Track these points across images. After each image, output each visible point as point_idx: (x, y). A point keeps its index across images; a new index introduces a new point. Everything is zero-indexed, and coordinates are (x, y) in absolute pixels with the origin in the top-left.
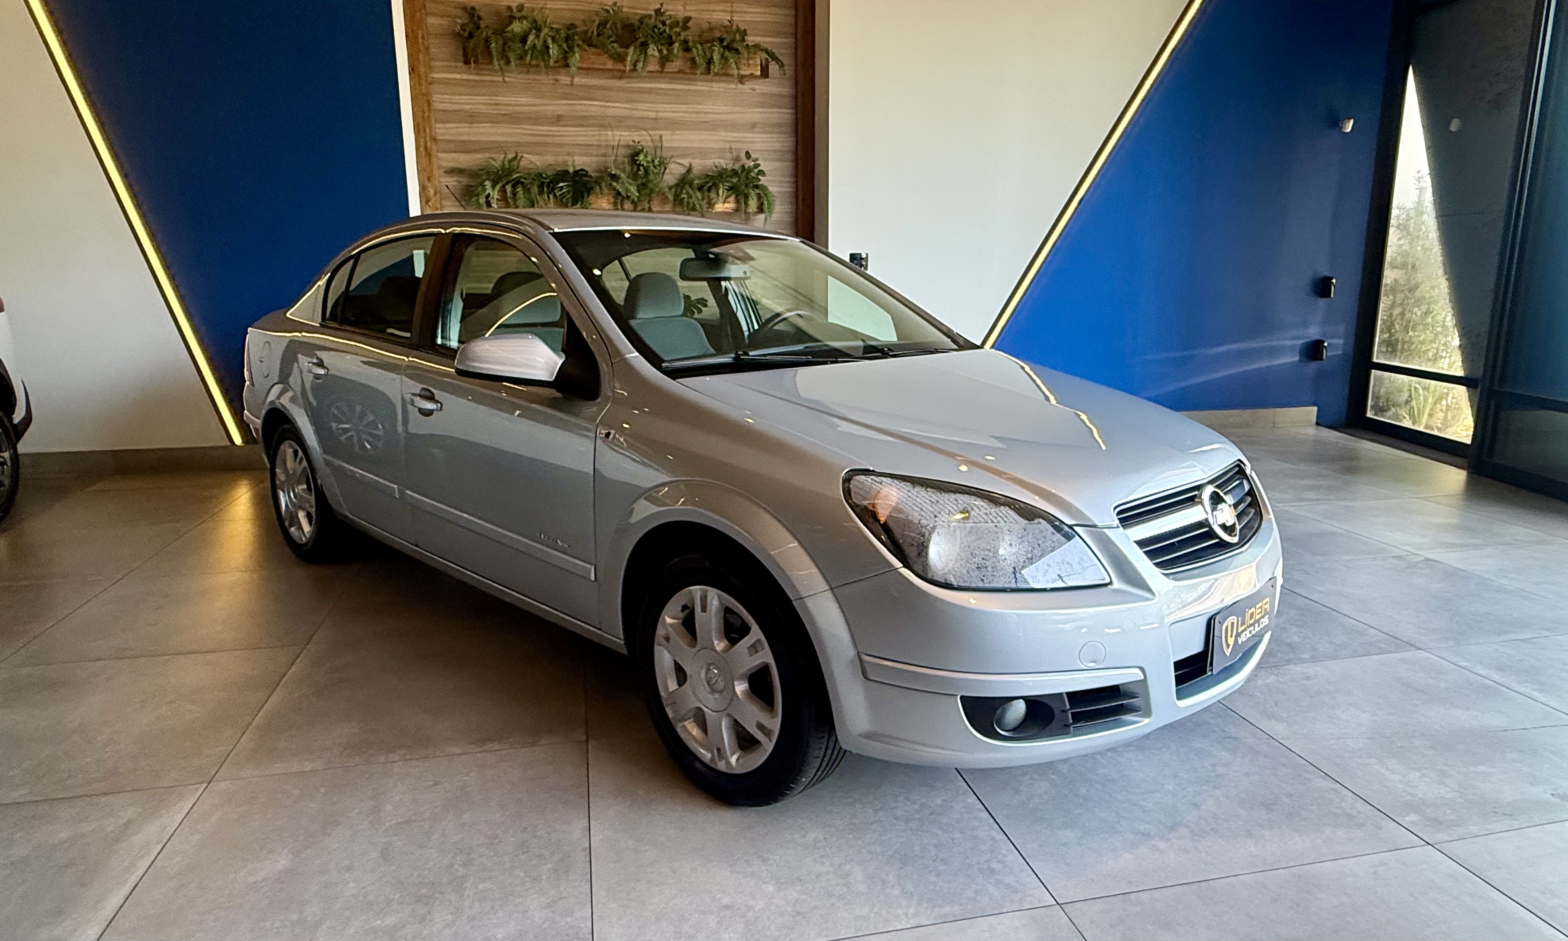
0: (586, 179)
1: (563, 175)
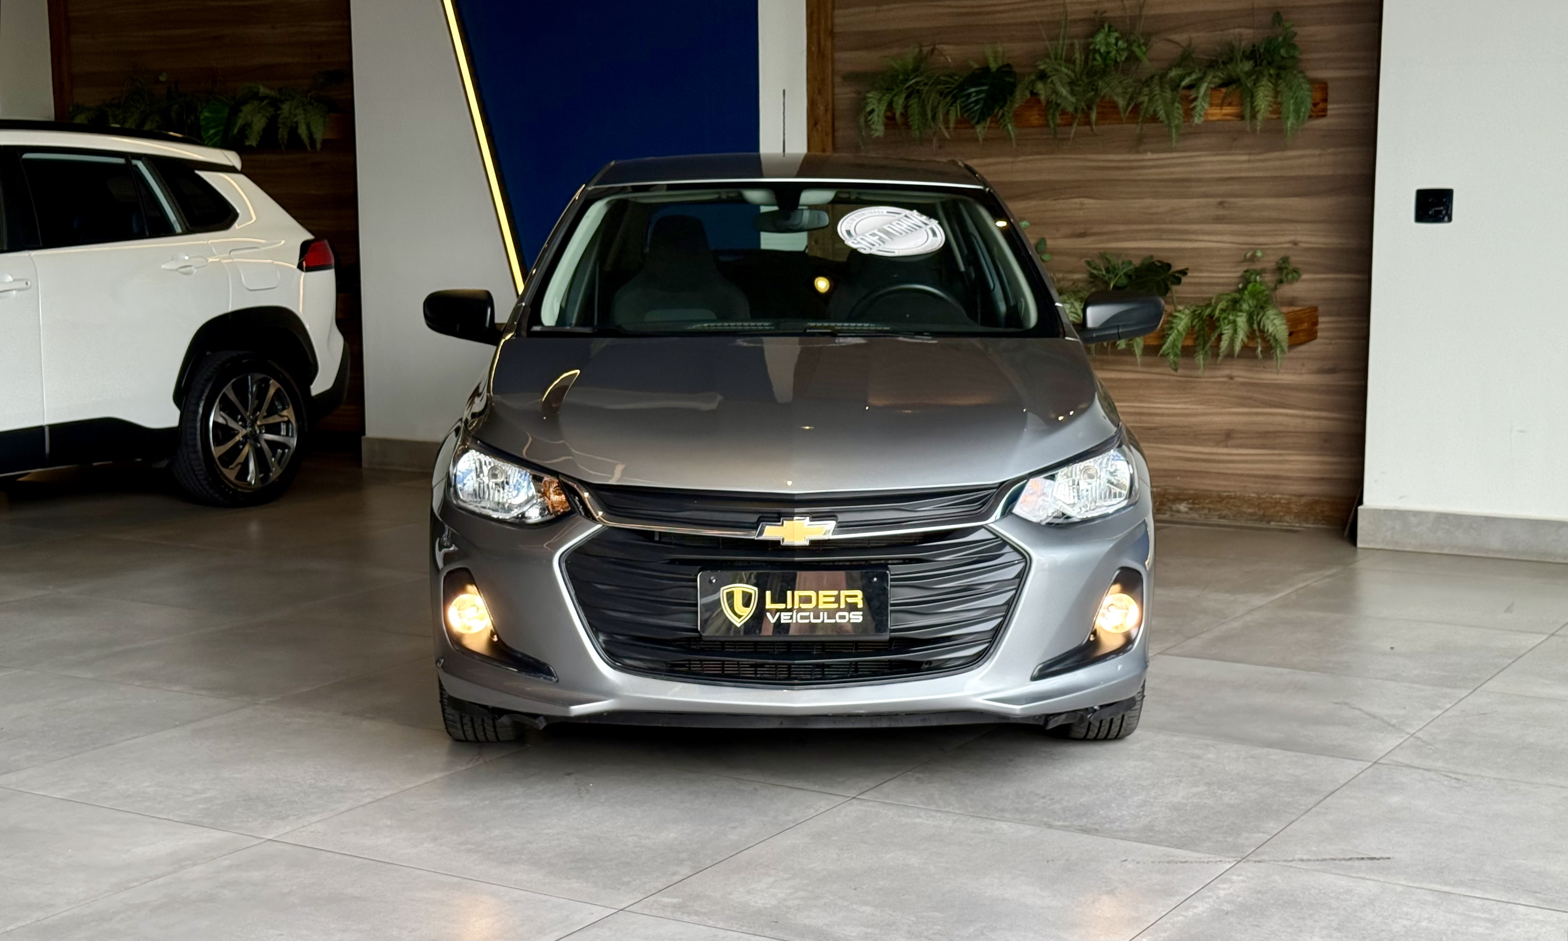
0: (1007, 79)
1: (981, 75)
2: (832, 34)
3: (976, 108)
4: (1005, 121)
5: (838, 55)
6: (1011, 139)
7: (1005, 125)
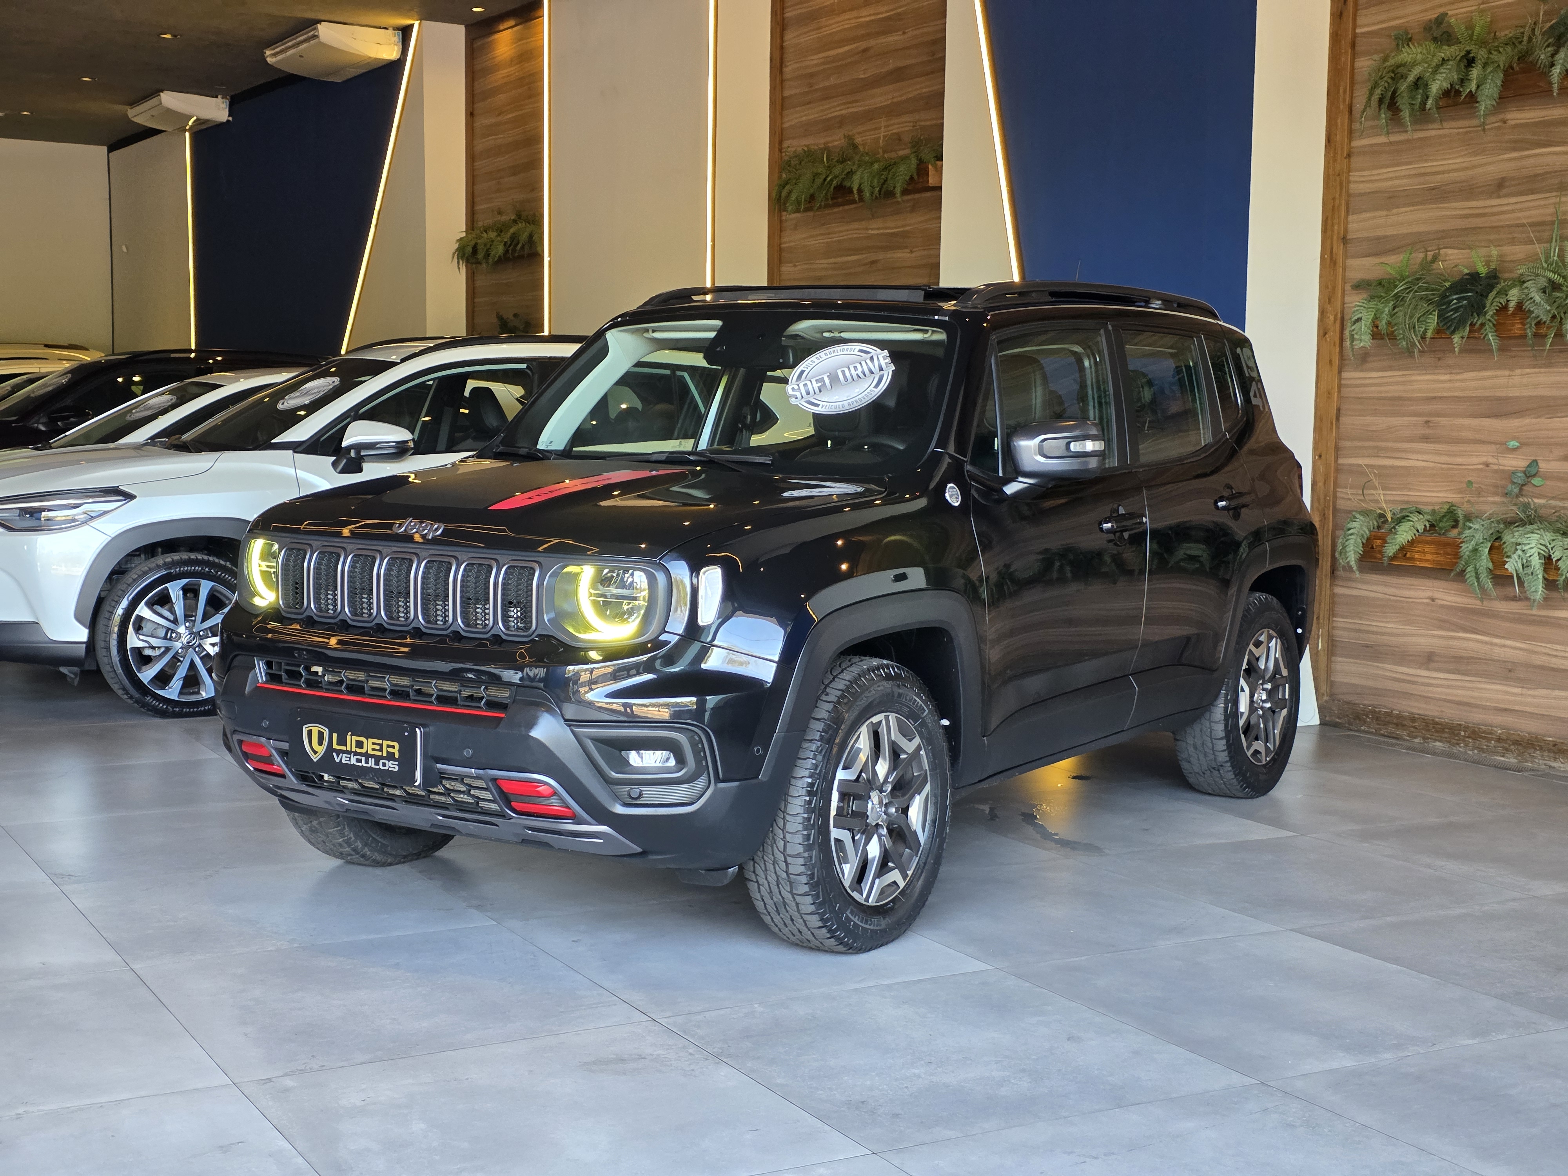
1: (1468, 281)
2: (1345, 240)
3: (1454, 316)
4: (1486, 330)
5: (1350, 262)
6: (1491, 351)
7: (1486, 335)
